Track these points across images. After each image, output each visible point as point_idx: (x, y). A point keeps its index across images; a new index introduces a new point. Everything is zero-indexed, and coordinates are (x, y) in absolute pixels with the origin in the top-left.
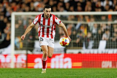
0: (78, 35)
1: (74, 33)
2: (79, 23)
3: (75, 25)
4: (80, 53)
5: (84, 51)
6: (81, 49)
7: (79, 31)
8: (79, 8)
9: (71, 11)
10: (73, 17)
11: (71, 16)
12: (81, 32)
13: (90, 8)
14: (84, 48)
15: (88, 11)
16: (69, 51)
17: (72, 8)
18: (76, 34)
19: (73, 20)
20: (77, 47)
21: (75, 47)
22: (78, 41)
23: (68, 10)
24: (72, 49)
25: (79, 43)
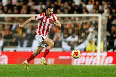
1: (11, 33)
3: (11, 26)
4: (15, 51)
5: (19, 49)
6: (16, 47)
8: (16, 11)
9: (9, 14)
10: (10, 19)
11: (8, 18)
13: (25, 11)
14: (19, 46)
15: (23, 13)
16: (5, 50)
17: (9, 11)
19: (9, 21)
20: (13, 46)
21: (11, 46)
23: (6, 13)
24: (8, 47)
25: (15, 42)
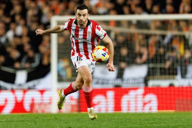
0: (169, 54)
1: (162, 51)
2: (169, 34)
3: (163, 37)
4: (171, 85)
5: (178, 82)
6: (174, 78)
7: (170, 47)
8: (169, 8)
9: (156, 13)
10: (158, 24)
11: (155, 21)
12: (173, 49)
13: (187, 8)
14: (179, 76)
15: (184, 12)
16: (152, 83)
17: (156, 9)
18: (165, 54)
19: (158, 28)
20: (167, 76)
21: (163, 77)
22: (168, 64)
23: (150, 12)
24: (158, 79)
25: (169, 69)
